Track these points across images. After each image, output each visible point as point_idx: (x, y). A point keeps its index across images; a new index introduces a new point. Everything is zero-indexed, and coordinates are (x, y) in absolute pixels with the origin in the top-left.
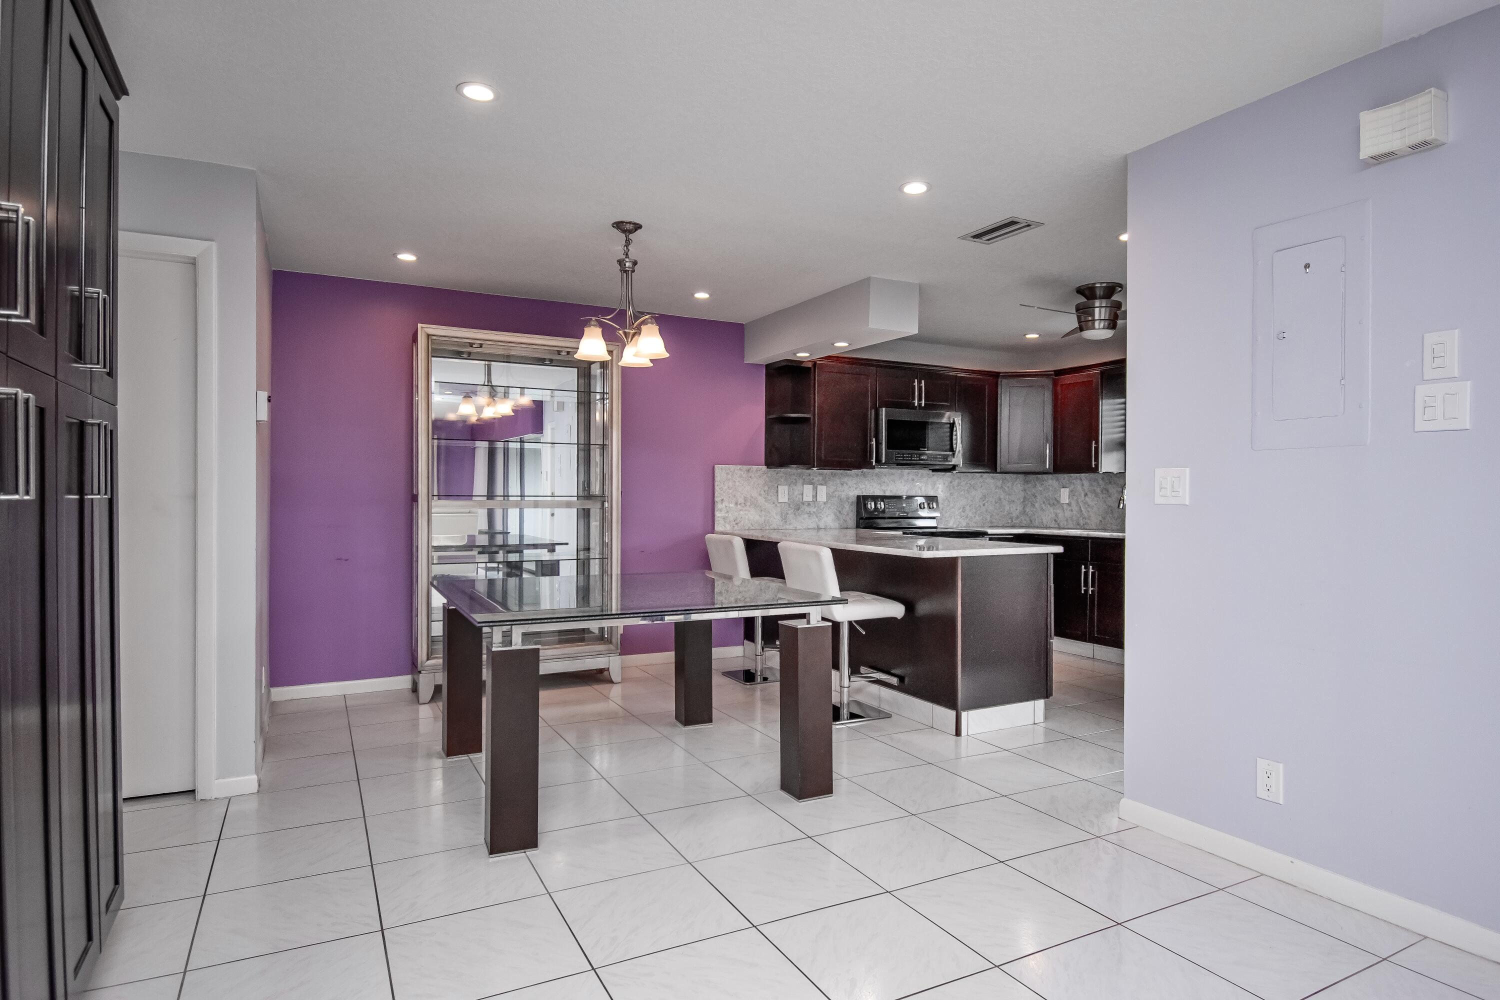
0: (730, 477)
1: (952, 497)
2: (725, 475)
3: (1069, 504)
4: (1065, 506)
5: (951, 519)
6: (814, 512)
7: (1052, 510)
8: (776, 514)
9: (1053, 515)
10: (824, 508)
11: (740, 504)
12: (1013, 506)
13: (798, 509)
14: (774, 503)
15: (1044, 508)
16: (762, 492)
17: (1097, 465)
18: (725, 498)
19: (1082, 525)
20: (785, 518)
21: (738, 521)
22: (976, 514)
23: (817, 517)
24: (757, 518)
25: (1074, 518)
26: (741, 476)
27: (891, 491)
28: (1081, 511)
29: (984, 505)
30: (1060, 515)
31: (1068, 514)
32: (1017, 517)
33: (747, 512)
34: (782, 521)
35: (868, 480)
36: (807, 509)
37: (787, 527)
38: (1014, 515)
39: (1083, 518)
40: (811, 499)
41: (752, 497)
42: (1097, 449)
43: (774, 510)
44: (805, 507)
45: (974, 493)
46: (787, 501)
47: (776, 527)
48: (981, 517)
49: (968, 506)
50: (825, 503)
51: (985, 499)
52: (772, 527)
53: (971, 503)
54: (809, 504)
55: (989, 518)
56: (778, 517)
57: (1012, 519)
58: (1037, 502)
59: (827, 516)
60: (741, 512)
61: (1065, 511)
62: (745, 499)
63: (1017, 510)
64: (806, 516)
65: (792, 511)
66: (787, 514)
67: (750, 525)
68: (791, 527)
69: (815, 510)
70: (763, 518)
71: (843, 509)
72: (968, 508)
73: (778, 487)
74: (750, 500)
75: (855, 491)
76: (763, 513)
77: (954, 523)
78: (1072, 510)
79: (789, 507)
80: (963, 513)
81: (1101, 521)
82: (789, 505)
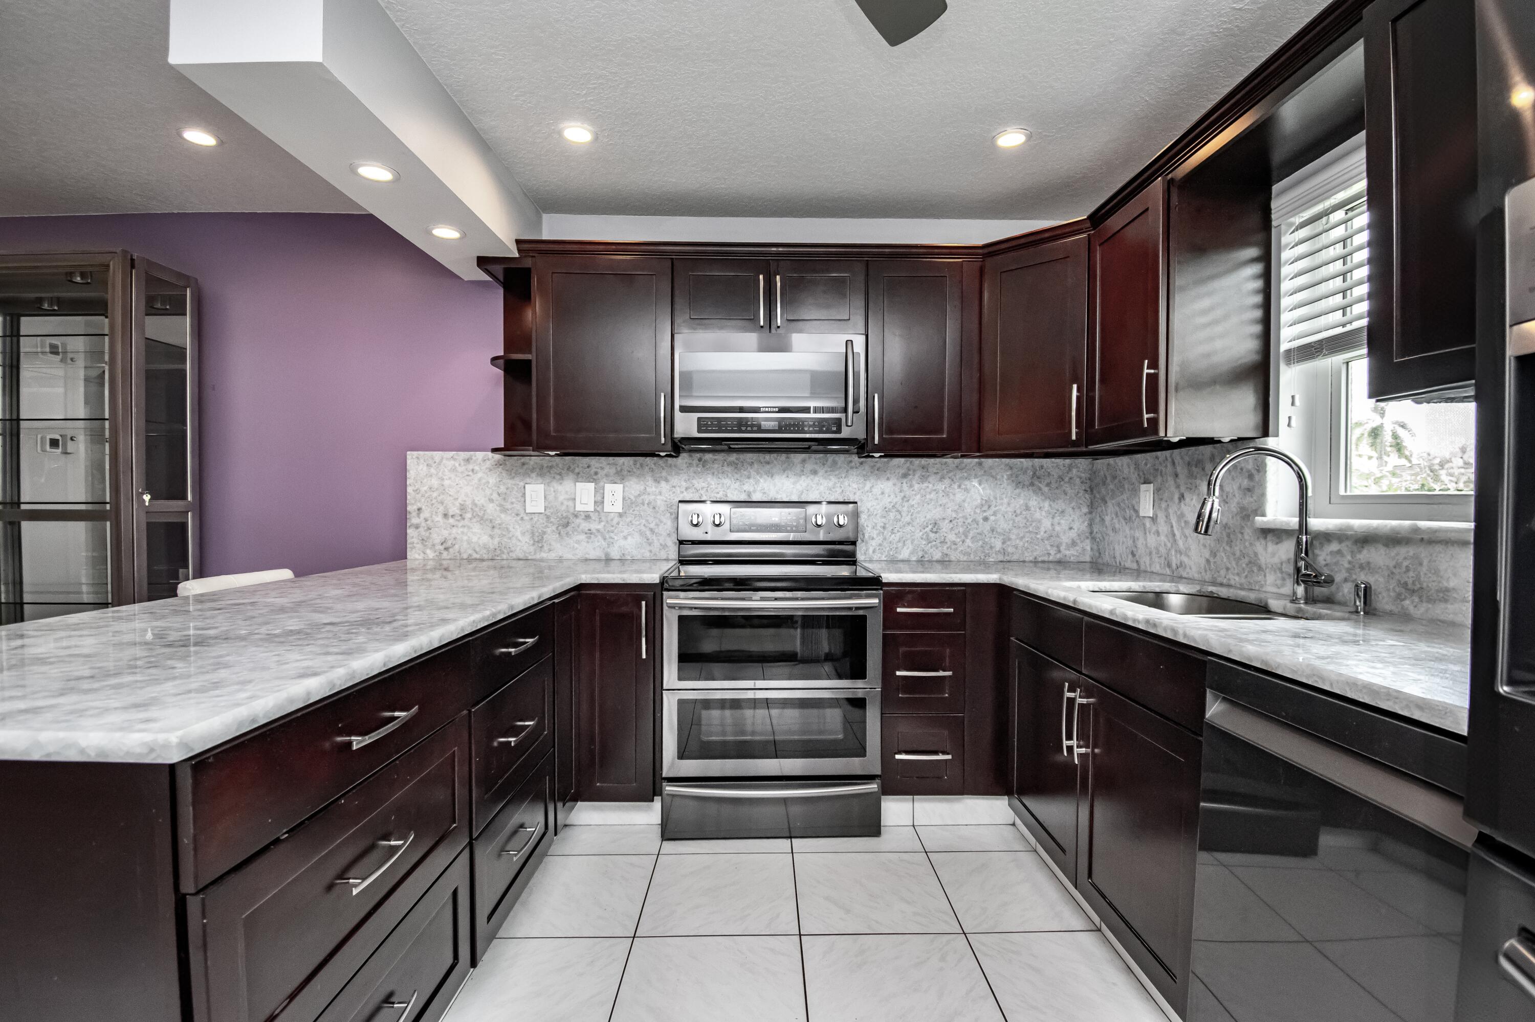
0: (433, 471)
1: (906, 504)
2: (425, 468)
3: (1154, 519)
4: (1148, 523)
5: (904, 544)
6: (598, 531)
7: (1128, 531)
8: (523, 534)
9: (1130, 542)
10: (618, 524)
11: (452, 516)
12: (1063, 522)
13: (567, 525)
14: (517, 515)
15: (1117, 526)
16: (495, 496)
17: (1154, 423)
18: (423, 507)
19: (1174, 566)
20: (539, 540)
21: (449, 544)
22: (966, 537)
23: (605, 539)
24: (485, 539)
25: (1163, 550)
26: (454, 470)
27: (764, 493)
28: (1174, 535)
29: (986, 519)
30: (1140, 543)
31: (1152, 540)
32: (1074, 543)
33: (465, 530)
34: (533, 545)
35: (713, 473)
36: (585, 525)
37: (544, 555)
38: (1065, 539)
39: (1176, 551)
40: (591, 507)
41: (476, 505)
42: (1152, 379)
43: (517, 527)
44: (578, 521)
45: (959, 496)
46: (543, 511)
47: (521, 556)
48: (981, 543)
49: (947, 521)
50: (620, 515)
51: (989, 507)
52: (514, 555)
53: (954, 515)
54: (587, 517)
55: (998, 545)
56: (526, 539)
57: (1058, 547)
58: (1107, 515)
59: (625, 538)
60: (454, 530)
61: (1148, 533)
62: (463, 508)
63: (1071, 528)
64: (583, 537)
65: (554, 528)
66: (544, 533)
67: (470, 552)
68: (552, 555)
69: (600, 527)
70: (496, 540)
71: (657, 525)
72: (945, 526)
73: (524, 487)
74: (472, 509)
75: (685, 493)
76: (497, 531)
77: (912, 553)
78: (1158, 533)
79: (547, 522)
80: (932, 535)
81: (1208, 561)
82: (548, 517)
